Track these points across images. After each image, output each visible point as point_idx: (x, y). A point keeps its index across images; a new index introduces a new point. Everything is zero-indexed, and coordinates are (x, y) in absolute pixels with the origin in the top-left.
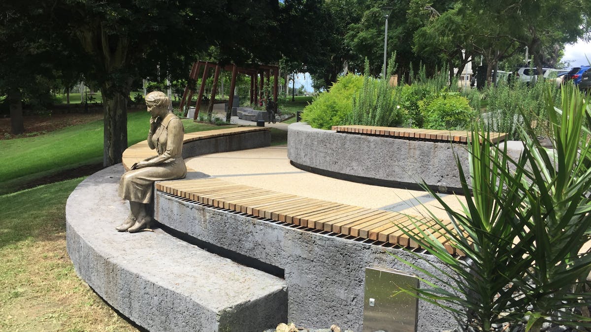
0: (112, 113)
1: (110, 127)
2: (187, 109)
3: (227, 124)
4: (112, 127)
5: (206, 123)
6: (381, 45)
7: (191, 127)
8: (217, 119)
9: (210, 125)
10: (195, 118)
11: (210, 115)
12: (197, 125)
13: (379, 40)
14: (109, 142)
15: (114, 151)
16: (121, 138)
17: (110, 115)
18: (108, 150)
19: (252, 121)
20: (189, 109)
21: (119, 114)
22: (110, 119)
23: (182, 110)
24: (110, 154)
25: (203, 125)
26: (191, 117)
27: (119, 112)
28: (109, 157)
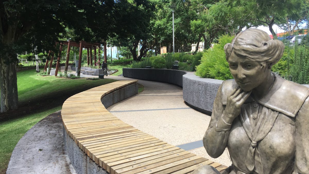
0: (6, 75)
1: (5, 85)
2: (50, 70)
3: (79, 78)
4: (6, 84)
5: (64, 78)
6: (169, 28)
7: (55, 80)
8: (72, 75)
9: (67, 79)
10: (56, 75)
11: (66, 73)
12: (59, 79)
13: (168, 26)
14: (4, 95)
15: (8, 101)
16: (13, 92)
17: (4, 76)
18: (4, 101)
19: (92, 75)
20: (51, 69)
21: (11, 75)
22: (5, 79)
23: (46, 70)
24: (5, 104)
25: (62, 79)
26: (52, 74)
27: (11, 74)
28: (5, 105)
